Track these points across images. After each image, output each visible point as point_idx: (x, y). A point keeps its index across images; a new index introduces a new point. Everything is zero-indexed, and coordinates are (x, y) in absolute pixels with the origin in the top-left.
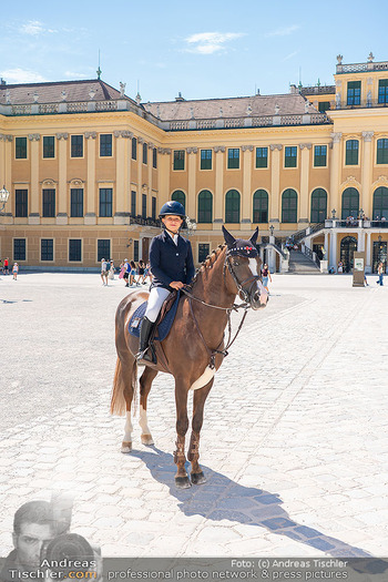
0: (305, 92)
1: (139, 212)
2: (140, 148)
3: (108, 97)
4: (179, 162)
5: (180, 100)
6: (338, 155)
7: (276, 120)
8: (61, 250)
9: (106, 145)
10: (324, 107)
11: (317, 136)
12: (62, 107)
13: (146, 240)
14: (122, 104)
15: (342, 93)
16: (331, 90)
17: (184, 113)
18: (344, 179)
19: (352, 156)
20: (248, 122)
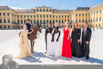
0: (33, 9)
1: (13, 22)
2: (13, 15)
3: (8, 8)
4: (18, 16)
5: (18, 9)
6: (36, 16)
7: (29, 12)
8: (3, 27)
9: (8, 14)
10: (35, 11)
11: (34, 14)
12: (2, 9)
13: (14, 26)
14: (10, 9)
15: (36, 10)
16: (35, 9)
17: (18, 11)
18: (37, 19)
19: (38, 16)
20: (26, 12)
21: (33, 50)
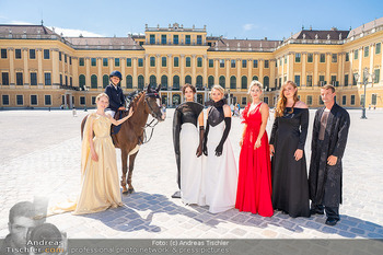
0: (134, 37)
1: (64, 83)
2: (63, 56)
3: (46, 33)
4: (82, 62)
5: (81, 37)
6: (147, 62)
7: (122, 48)
8: (27, 100)
9: (47, 54)
10: (141, 43)
11: (139, 55)
12: (24, 36)
13: (68, 96)
14: (53, 37)
15: (148, 39)
16: (144, 37)
17: (83, 42)
18: (150, 71)
19: (153, 63)
20: (111, 47)
21: (130, 186)
